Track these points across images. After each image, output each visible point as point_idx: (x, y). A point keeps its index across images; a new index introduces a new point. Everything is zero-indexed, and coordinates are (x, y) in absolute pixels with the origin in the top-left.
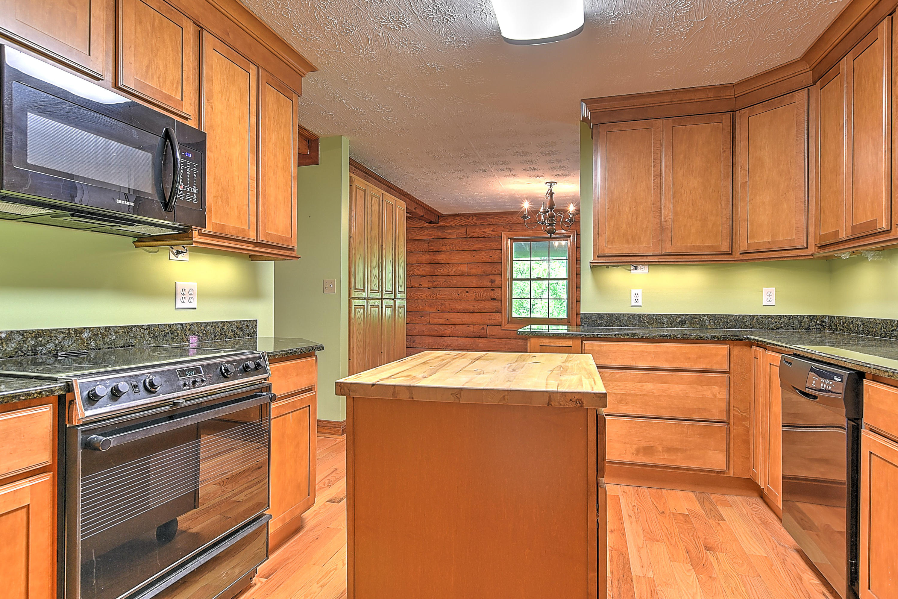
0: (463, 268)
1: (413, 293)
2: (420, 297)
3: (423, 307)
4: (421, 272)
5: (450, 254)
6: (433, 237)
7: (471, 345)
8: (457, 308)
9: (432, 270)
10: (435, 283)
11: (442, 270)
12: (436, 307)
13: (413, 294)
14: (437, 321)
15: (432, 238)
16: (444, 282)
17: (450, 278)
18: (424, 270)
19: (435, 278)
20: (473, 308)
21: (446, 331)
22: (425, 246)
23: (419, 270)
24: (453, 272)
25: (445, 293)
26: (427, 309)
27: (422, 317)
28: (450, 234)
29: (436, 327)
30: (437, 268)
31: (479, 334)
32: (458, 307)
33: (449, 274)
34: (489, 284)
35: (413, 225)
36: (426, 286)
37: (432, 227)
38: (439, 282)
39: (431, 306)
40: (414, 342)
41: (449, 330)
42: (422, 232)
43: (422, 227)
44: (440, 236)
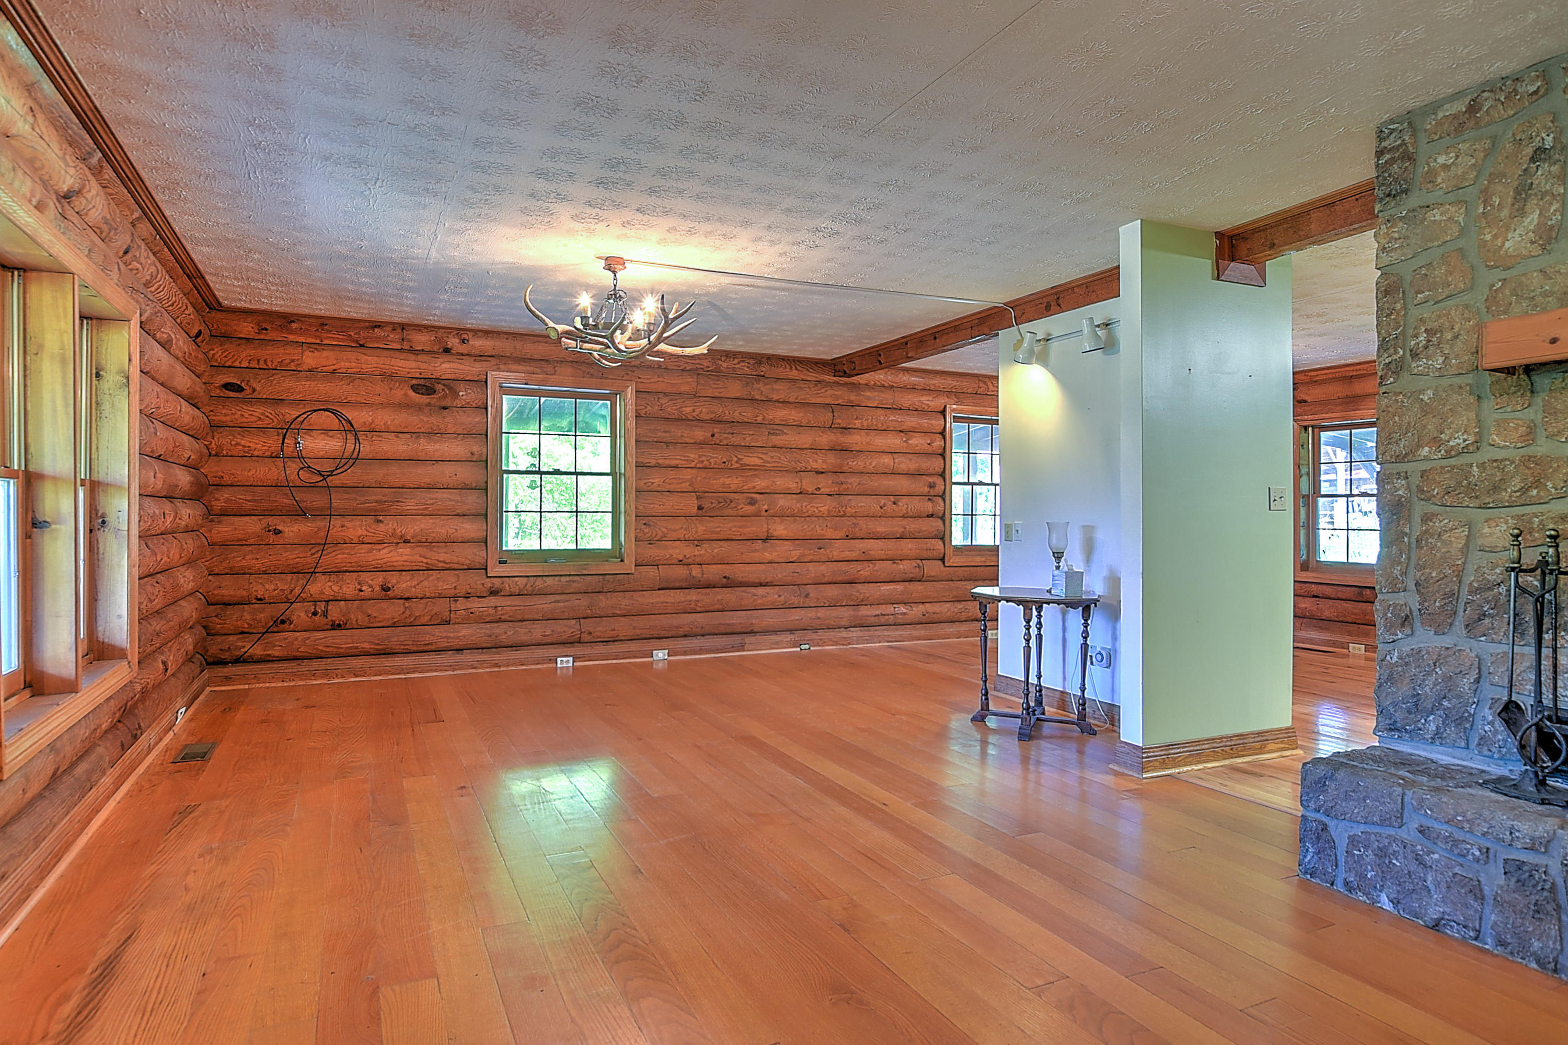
0: (887, 460)
1: (804, 504)
2: (817, 511)
3: (822, 530)
4: (819, 464)
5: (868, 435)
6: (840, 402)
7: (900, 594)
8: (879, 532)
9: (839, 461)
10: (844, 486)
11: (855, 463)
12: (845, 529)
13: (806, 507)
14: (847, 554)
15: (837, 402)
16: (859, 484)
17: (866, 477)
18: (824, 462)
19: (841, 478)
20: (903, 532)
21: (861, 573)
22: (825, 417)
23: (816, 461)
24: (871, 467)
25: (860, 505)
26: (829, 533)
27: (820, 549)
28: (869, 398)
29: (843, 566)
30: (847, 459)
31: (911, 575)
32: (881, 529)
33: (864, 470)
34: (926, 489)
35: (805, 375)
36: (827, 491)
37: (835, 382)
38: (850, 484)
39: (836, 529)
40: (807, 596)
41: (866, 570)
42: (823, 391)
43: (819, 382)
44: (851, 402)
